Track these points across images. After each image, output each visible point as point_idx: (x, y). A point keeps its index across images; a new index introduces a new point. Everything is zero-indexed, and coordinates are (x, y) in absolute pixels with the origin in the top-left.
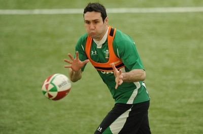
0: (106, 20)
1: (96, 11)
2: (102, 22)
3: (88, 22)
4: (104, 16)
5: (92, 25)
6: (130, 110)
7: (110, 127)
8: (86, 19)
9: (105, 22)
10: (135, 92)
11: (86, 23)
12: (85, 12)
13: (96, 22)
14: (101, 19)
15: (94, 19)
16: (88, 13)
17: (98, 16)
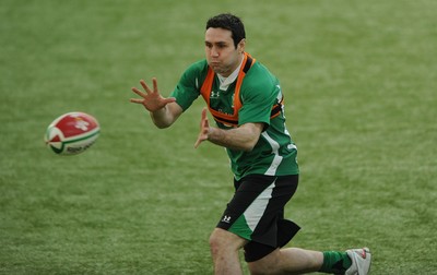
0: (242, 45)
1: (224, 28)
2: (233, 47)
4: (237, 38)
6: (273, 185)
7: (245, 214)
9: (239, 46)
12: (208, 27)
13: (221, 45)
14: (231, 41)
15: (219, 40)
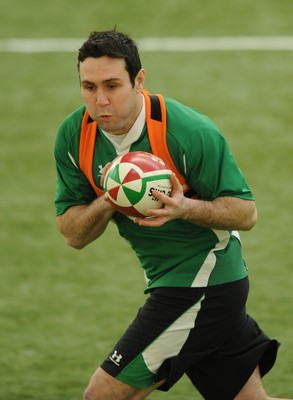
0: (140, 79)
1: (112, 56)
2: (129, 85)
3: (90, 86)
4: (133, 68)
5: (101, 95)
7: (144, 354)
8: (86, 77)
9: (136, 82)
10: (211, 260)
11: (86, 87)
12: (81, 58)
13: (111, 85)
14: (125, 76)
15: (108, 76)
16: (90, 62)
17: (117, 68)
